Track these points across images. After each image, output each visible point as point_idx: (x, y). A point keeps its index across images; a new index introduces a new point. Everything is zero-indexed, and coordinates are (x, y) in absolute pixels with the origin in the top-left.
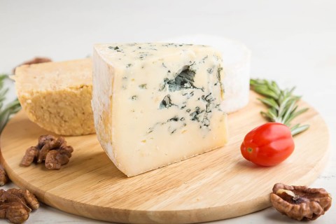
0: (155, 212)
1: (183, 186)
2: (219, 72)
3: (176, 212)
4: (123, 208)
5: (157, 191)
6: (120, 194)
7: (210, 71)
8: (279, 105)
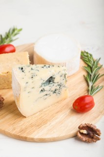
0: (37, 138)
1: (49, 123)
2: (65, 75)
3: (45, 139)
4: (24, 136)
5: (38, 126)
6: (23, 127)
7: (61, 76)
8: (92, 72)
